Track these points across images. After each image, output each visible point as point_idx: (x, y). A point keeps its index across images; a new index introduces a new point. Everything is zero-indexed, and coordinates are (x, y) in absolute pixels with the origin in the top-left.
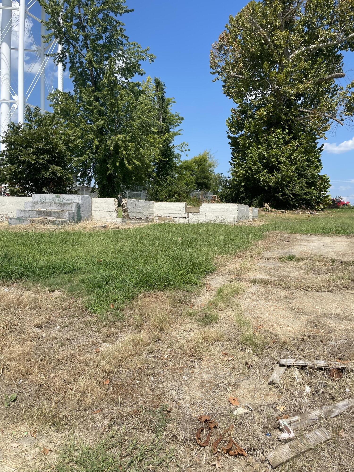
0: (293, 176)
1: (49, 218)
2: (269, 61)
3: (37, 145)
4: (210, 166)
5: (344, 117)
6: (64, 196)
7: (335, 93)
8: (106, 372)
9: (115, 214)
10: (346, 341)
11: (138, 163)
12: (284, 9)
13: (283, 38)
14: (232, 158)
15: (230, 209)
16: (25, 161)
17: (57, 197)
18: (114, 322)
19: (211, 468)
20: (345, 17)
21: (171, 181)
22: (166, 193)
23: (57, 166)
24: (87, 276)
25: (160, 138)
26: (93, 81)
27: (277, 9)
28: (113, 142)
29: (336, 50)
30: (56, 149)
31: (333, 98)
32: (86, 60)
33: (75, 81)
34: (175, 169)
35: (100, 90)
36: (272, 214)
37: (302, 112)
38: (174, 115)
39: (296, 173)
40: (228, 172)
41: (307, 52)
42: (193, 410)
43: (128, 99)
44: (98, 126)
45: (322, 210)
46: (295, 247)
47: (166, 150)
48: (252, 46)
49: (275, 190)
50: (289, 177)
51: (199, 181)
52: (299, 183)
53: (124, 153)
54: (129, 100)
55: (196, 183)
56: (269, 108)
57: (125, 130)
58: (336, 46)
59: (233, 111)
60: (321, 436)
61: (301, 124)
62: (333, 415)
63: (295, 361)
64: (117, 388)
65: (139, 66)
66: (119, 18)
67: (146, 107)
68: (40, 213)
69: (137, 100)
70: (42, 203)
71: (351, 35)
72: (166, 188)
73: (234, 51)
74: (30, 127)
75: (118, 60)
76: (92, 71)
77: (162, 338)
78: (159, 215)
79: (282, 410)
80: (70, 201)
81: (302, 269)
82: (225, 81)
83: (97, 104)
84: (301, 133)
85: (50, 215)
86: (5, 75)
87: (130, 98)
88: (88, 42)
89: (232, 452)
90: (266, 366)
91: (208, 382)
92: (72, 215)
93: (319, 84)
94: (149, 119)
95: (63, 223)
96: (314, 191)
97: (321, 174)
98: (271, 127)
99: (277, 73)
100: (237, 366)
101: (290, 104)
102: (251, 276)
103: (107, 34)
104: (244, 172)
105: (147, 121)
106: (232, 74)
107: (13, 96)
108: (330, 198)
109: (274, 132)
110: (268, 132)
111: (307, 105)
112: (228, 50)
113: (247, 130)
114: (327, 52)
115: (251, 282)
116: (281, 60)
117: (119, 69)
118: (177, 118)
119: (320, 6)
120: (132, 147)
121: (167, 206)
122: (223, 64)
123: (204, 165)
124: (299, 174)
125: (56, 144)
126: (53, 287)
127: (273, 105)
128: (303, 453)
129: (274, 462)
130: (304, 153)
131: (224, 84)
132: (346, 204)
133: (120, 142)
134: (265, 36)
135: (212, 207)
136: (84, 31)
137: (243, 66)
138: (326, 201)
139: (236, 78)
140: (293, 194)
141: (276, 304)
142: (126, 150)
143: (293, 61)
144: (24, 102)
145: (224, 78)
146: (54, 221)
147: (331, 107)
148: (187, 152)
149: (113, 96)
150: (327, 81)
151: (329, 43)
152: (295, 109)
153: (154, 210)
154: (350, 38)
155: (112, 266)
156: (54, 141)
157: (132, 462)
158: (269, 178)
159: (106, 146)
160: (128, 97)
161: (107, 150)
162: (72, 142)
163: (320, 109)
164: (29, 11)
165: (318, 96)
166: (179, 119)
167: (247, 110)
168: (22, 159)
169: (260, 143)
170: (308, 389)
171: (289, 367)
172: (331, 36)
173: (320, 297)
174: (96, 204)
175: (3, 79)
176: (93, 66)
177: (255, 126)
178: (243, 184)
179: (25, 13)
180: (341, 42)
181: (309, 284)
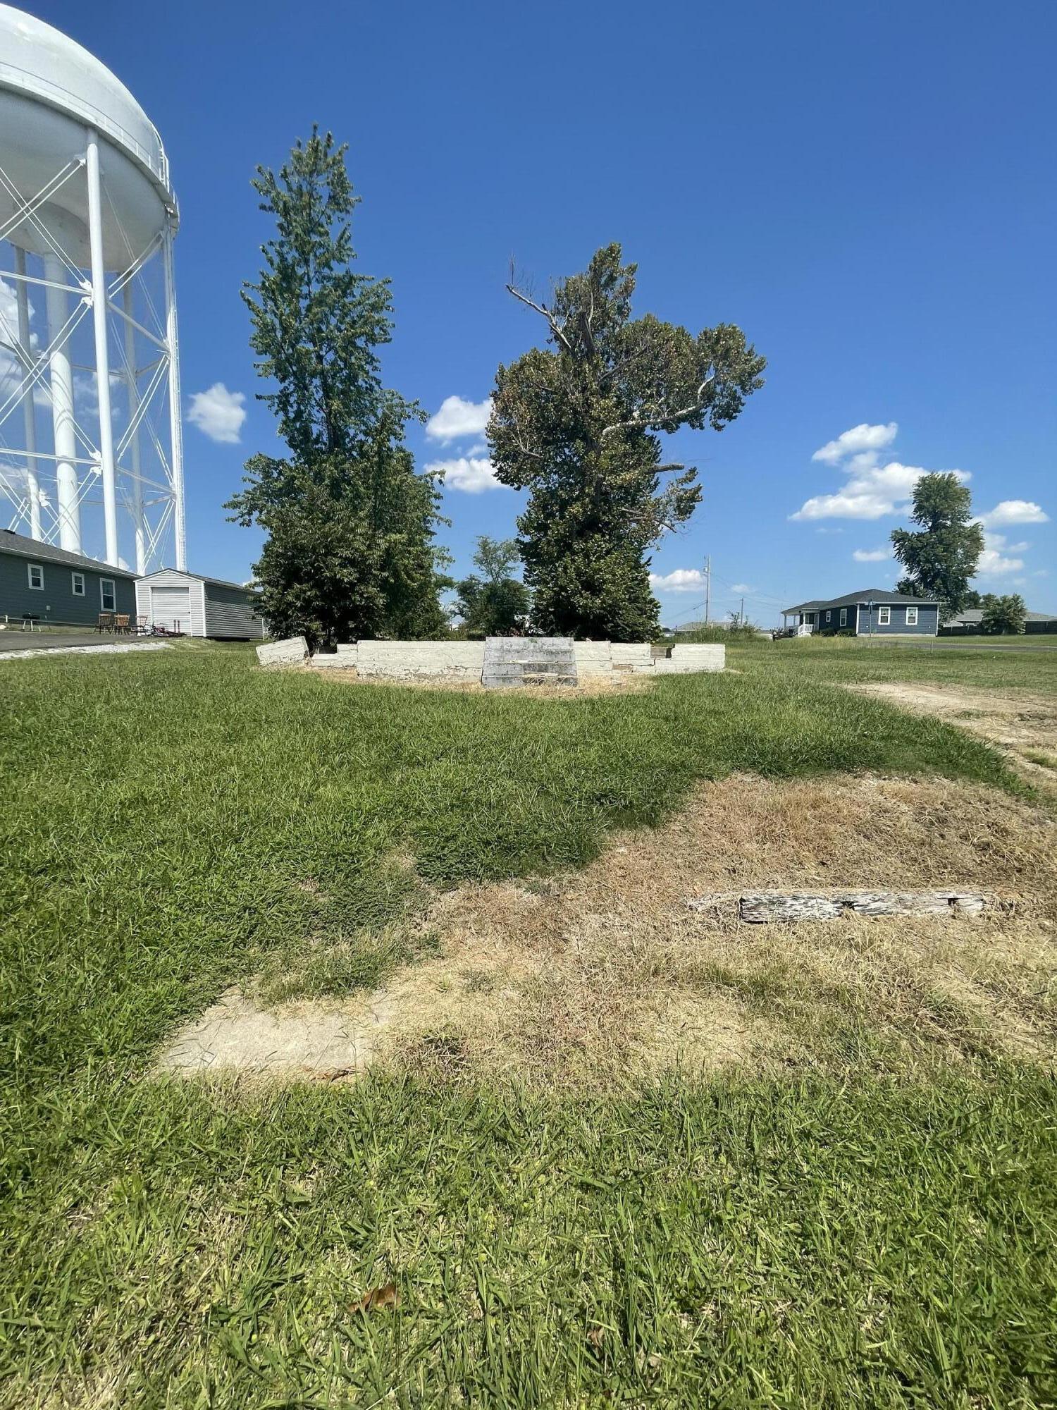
0: (624, 600)
5: (675, 521)
49: (601, 619)
52: (631, 609)
56: (586, 505)
71: (680, 413)
106: (524, 449)
107: (88, 452)
109: (591, 538)
124: (630, 597)
127: (591, 500)
144: (115, 465)
177: (565, 529)
179: (109, 304)
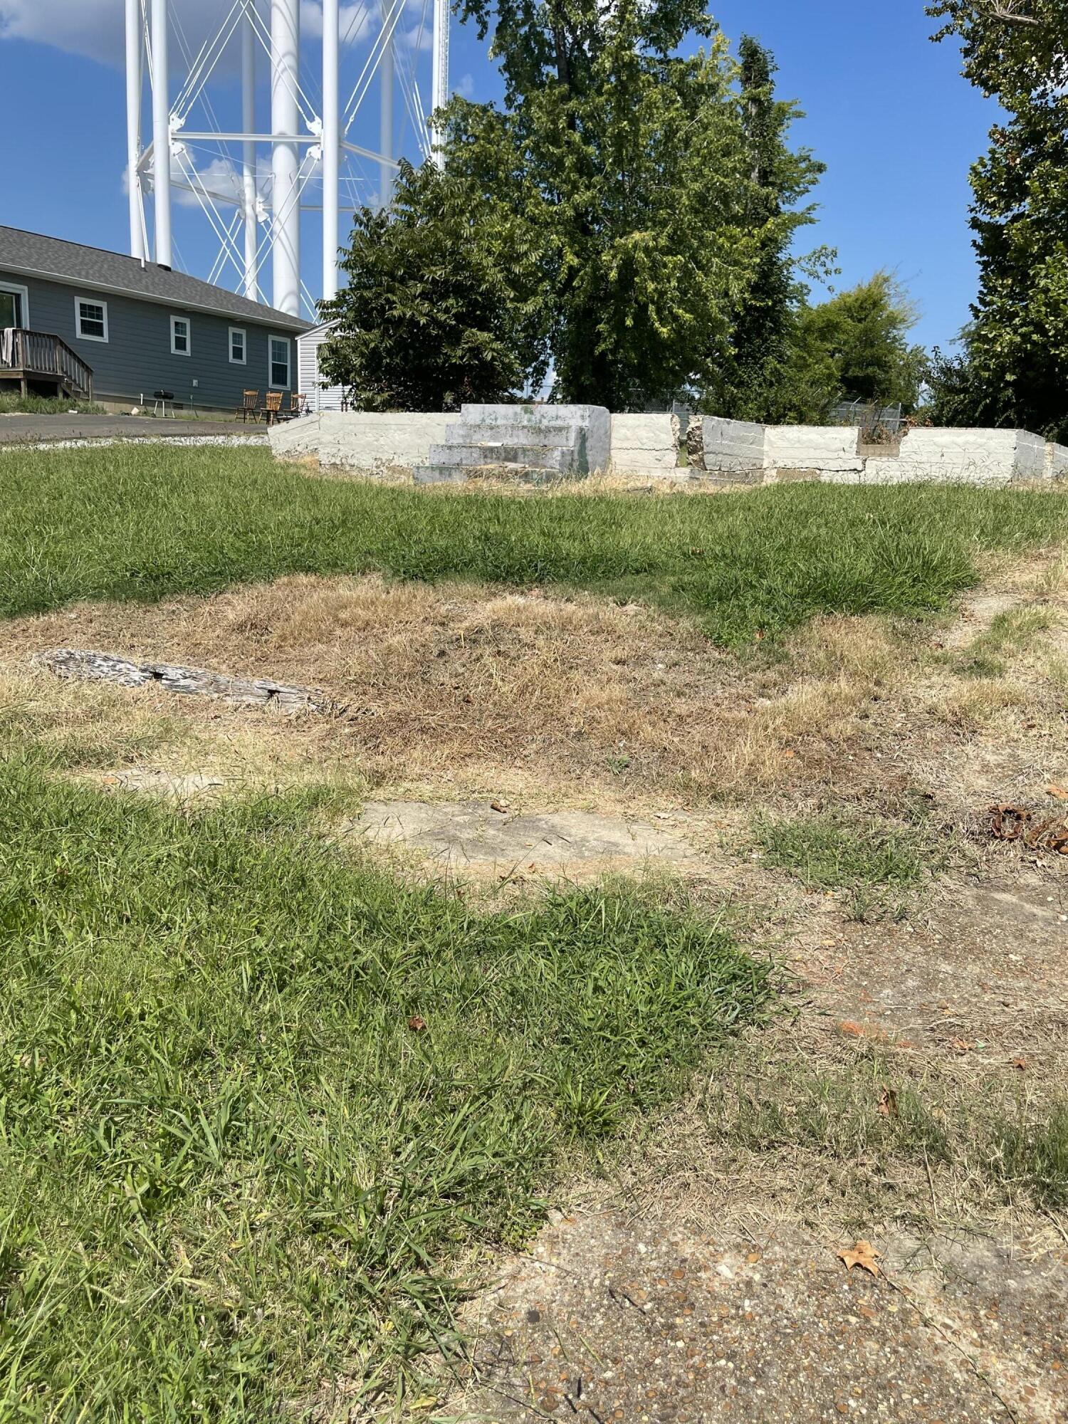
1: (512, 465)
3: (431, 272)
4: (893, 322)
9: (672, 457)
11: (688, 316)
14: (981, 292)
15: (992, 443)
16: (401, 319)
17: (526, 412)
18: (770, 665)
19: (1030, 865)
21: (775, 372)
22: (759, 409)
23: (481, 329)
24: (685, 579)
25: (750, 234)
26: (563, 62)
28: (619, 256)
30: (481, 281)
33: (507, 68)
34: (789, 334)
35: (584, 94)
38: (796, 156)
40: (953, 342)
42: (975, 800)
43: (667, 115)
44: (576, 208)
47: (767, 275)
51: (854, 372)
53: (651, 286)
54: (672, 118)
55: (843, 380)
57: (655, 216)
59: (997, 136)
67: (719, 140)
68: (488, 453)
69: (692, 117)
70: (492, 428)
72: (760, 394)
74: (411, 220)
76: (560, 36)
77: (883, 695)
78: (780, 464)
80: (559, 423)
82: (972, 36)
83: (575, 137)
85: (514, 459)
86: (284, 56)
87: (674, 114)
91: (999, 766)
92: (568, 459)
94: (726, 176)
95: (549, 478)
104: (1018, 339)
105: (722, 183)
106: (1000, 10)
107: (308, 123)
113: (1037, 199)
118: (803, 165)
120: (674, 268)
121: (804, 438)
123: (874, 321)
125: (480, 267)
126: (621, 596)
131: (966, 44)
133: (640, 255)
135: (936, 439)
139: (1011, 23)
142: (654, 278)
144: (340, 142)
145: (968, 25)
146: (526, 474)
148: (829, 280)
149: (623, 110)
153: (766, 448)
155: (731, 560)
156: (475, 259)
159: (596, 268)
160: (667, 109)
161: (599, 278)
162: (517, 258)
166: (808, 170)
167: (1045, 131)
168: (396, 313)
174: (624, 431)
175: (280, 69)
178: (1010, 377)
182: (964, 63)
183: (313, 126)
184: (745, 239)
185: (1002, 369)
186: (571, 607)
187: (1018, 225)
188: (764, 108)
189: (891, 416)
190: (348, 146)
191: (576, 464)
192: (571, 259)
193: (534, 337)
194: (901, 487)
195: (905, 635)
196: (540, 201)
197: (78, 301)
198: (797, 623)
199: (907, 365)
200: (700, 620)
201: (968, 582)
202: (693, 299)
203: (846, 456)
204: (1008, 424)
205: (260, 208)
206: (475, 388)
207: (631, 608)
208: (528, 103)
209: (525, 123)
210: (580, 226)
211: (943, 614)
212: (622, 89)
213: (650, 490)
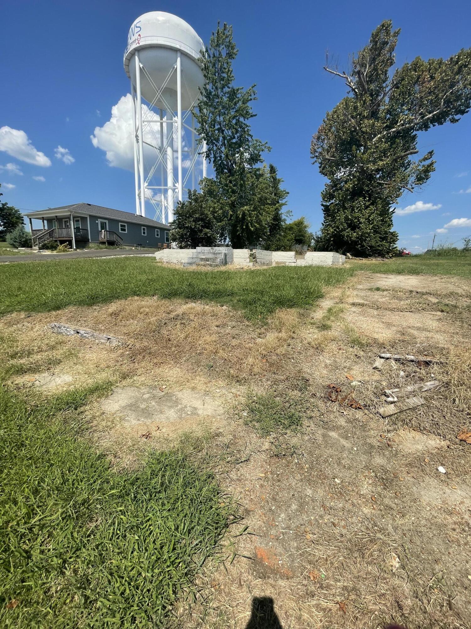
0: (370, 233)
1: (207, 262)
2: (356, 145)
3: (195, 215)
4: (305, 227)
5: (413, 185)
6: (216, 248)
7: (408, 167)
8: (262, 355)
9: (248, 260)
10: (428, 345)
11: (258, 226)
12: (372, 100)
13: (369, 126)
14: (324, 220)
15: (327, 255)
17: (212, 249)
18: (263, 326)
19: (341, 414)
20: (424, 101)
21: (279, 238)
23: (207, 229)
24: (242, 298)
25: (272, 207)
26: (228, 169)
27: (366, 102)
28: (242, 212)
29: (412, 131)
30: (207, 217)
31: (406, 171)
32: (224, 154)
33: (216, 170)
34: (282, 230)
35: (233, 175)
36: (353, 261)
37: (380, 184)
38: (283, 190)
39: (372, 231)
41: (387, 136)
42: (323, 380)
44: (231, 201)
45: (391, 257)
46: (379, 282)
47: (276, 216)
48: (344, 134)
50: (367, 233)
51: (297, 238)
52: (374, 238)
53: (249, 219)
54: (253, 181)
55: (295, 240)
56: (354, 182)
57: (250, 203)
58: (412, 128)
59: (326, 185)
60: (417, 401)
61: (379, 193)
62: (424, 390)
63: (392, 355)
64: (271, 365)
65: (260, 156)
66: (246, 122)
67: (264, 186)
68: (202, 259)
69: (258, 181)
70: (203, 253)
71: (428, 117)
73: (329, 139)
74: (191, 203)
75: (245, 153)
76: (228, 163)
77: (295, 337)
78: (276, 261)
79: (385, 384)
80: (220, 252)
81: (387, 297)
82: (321, 163)
83: (231, 185)
84: (378, 200)
85: (208, 261)
88: (226, 142)
89: (353, 406)
90: (370, 357)
91: (330, 365)
92: (222, 261)
93: (395, 160)
95: (217, 265)
96: (386, 244)
97: (391, 231)
98: (355, 196)
99: (363, 154)
100: (349, 356)
101: (371, 177)
102: (351, 300)
103: (238, 134)
104: (333, 230)
105: (265, 195)
106: (327, 157)
108: (397, 248)
109: (357, 200)
110: (352, 199)
111: (384, 178)
112: (324, 139)
113: (336, 199)
114: (404, 133)
115: (351, 305)
116: (366, 143)
117: (246, 160)
119: (403, 95)
120: (254, 214)
121: (282, 254)
122: (320, 150)
123: (301, 227)
124: (375, 231)
125: (207, 214)
126: (222, 304)
127: (358, 179)
128: (405, 410)
129: (384, 414)
130: (380, 215)
131: (320, 165)
132: (408, 254)
133: (246, 212)
134: (355, 126)
135: (314, 255)
136: (223, 134)
137: (336, 150)
138: (394, 251)
139: (329, 160)
140: (369, 246)
141: (371, 319)
142: (250, 217)
143: (375, 144)
145: (320, 161)
146: (211, 265)
147: (404, 178)
148: (291, 218)
149: (242, 179)
150: (402, 158)
151: (407, 126)
152: (375, 182)
153: (273, 257)
154: (426, 120)
155: (255, 291)
156: (206, 212)
157: (290, 406)
158: (351, 234)
159: (237, 215)
160: (252, 179)
161: (237, 217)
162: (216, 212)
163: (394, 180)
164: (185, 122)
165: (394, 170)
166: (285, 193)
167: (337, 184)
168: (187, 225)
169: (346, 209)
170: (402, 373)
171: (387, 359)
172: (409, 120)
173: (403, 315)
174: (237, 253)
176: (229, 159)
177: (343, 196)
178: (332, 239)
179: (182, 124)
180: (417, 124)
181: (395, 307)
182: (319, 170)
183: (176, 185)
184: (272, 208)
185: (331, 237)
186: (207, 307)
187: (332, 205)
188: (275, 179)
189: (305, 248)
190: (184, 189)
191: (224, 262)
192: (231, 213)
193: (224, 231)
194: (305, 267)
195: (303, 315)
196: (224, 199)
197: (120, 224)
198: (271, 312)
199: (309, 236)
200: (244, 311)
201: (321, 296)
202: (259, 222)
203: (292, 259)
204: (331, 251)
205: (165, 203)
206: (206, 243)
207: (225, 307)
208: (220, 178)
209: (220, 182)
210: (233, 206)
211: (314, 307)
212: (241, 174)
213: (242, 268)
